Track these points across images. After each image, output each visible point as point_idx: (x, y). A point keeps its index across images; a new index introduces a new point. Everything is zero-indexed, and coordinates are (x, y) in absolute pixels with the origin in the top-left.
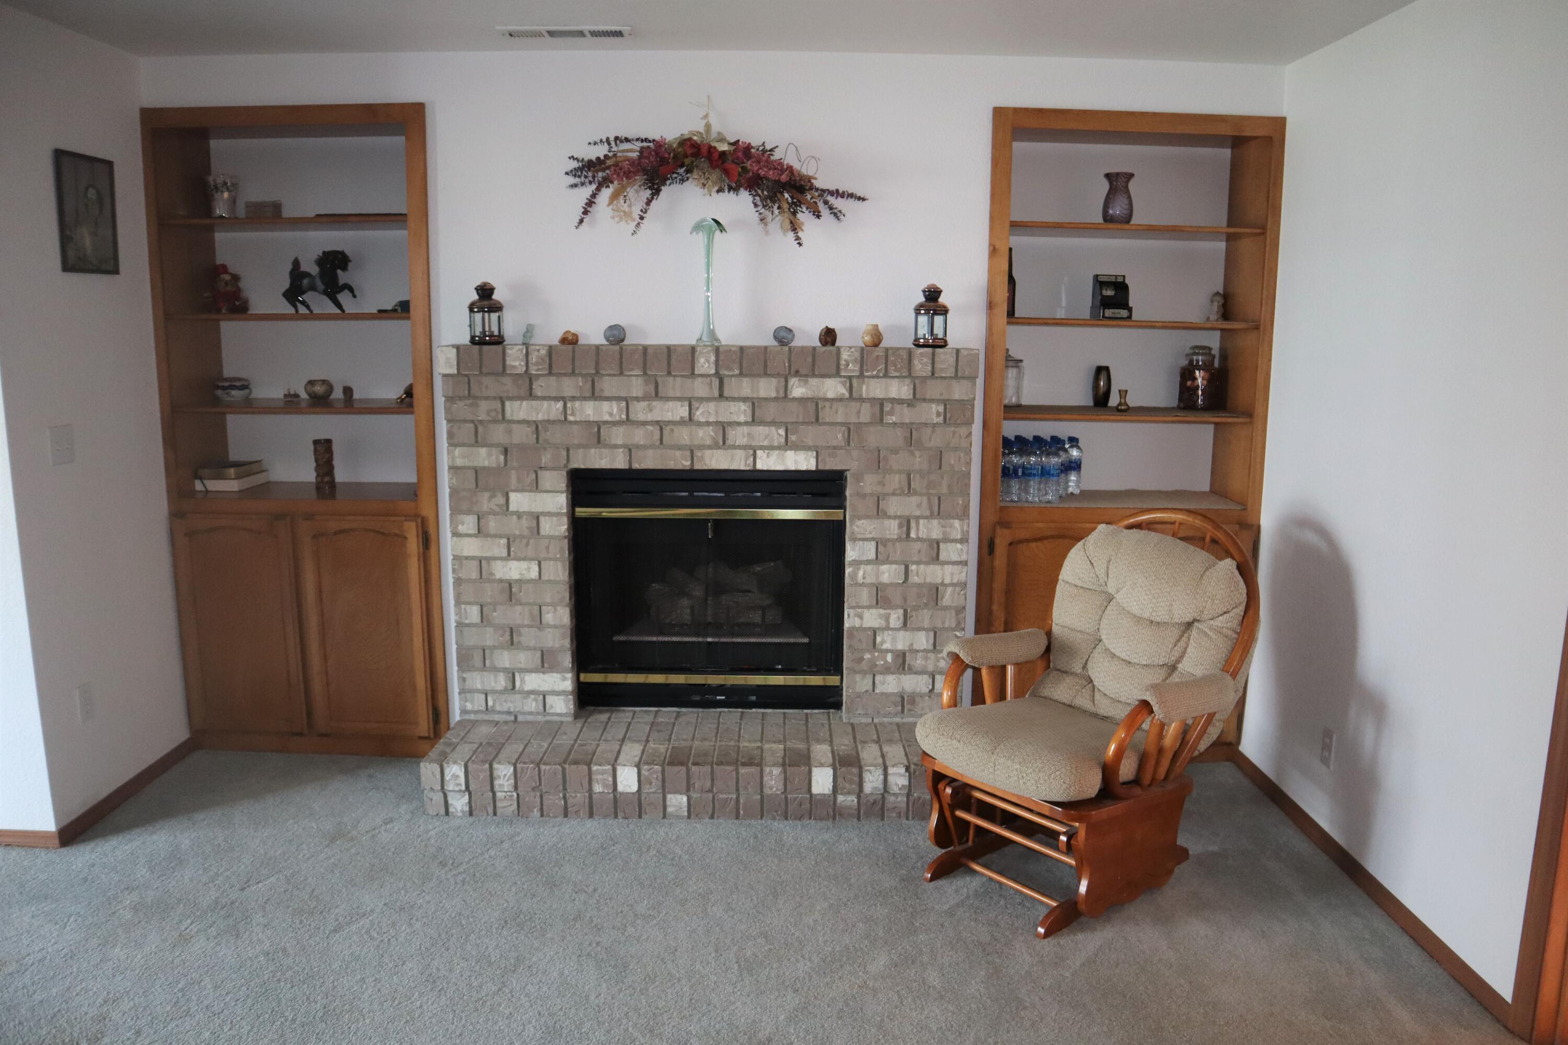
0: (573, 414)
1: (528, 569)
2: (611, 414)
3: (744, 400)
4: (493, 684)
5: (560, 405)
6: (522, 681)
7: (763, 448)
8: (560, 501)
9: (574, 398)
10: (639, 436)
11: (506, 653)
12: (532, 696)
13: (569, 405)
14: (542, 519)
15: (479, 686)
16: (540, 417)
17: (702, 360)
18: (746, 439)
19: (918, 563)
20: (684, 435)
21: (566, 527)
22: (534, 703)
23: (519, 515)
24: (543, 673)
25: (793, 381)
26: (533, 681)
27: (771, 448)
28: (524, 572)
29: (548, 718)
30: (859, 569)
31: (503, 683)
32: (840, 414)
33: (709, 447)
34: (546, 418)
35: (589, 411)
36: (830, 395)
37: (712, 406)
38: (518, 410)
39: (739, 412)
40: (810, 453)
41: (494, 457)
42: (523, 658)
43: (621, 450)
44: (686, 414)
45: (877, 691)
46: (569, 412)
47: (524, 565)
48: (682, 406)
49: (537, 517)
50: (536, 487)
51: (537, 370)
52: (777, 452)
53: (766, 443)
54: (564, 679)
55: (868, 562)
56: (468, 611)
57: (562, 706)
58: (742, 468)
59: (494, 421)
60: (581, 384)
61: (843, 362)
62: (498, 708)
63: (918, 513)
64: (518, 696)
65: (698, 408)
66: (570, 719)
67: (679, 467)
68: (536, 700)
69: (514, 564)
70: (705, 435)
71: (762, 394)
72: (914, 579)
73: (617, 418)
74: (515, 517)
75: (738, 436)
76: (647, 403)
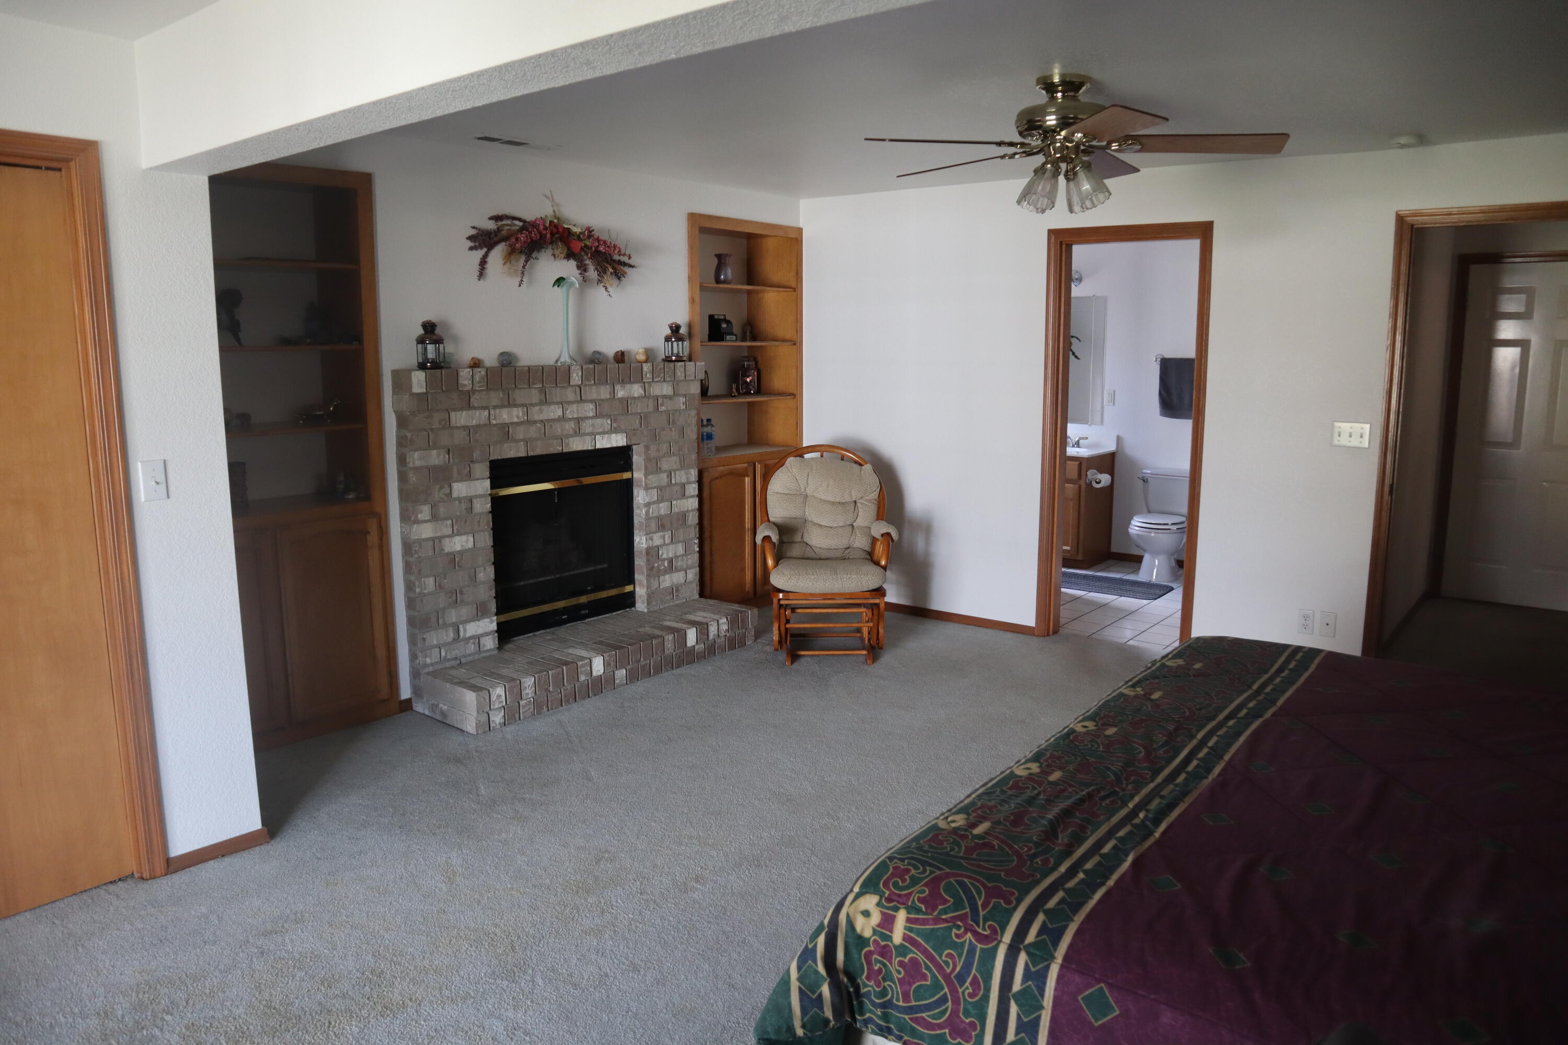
0: (495, 419)
1: (467, 541)
2: (518, 417)
3: (591, 401)
4: (445, 638)
5: (486, 413)
6: (465, 630)
7: (599, 433)
8: (484, 486)
9: (495, 407)
10: (533, 431)
11: (453, 610)
12: (472, 641)
13: (492, 412)
14: (475, 501)
15: (435, 642)
16: (474, 423)
17: (575, 375)
18: (591, 428)
19: (676, 499)
20: (558, 429)
21: (490, 504)
22: (473, 646)
23: (459, 499)
24: (478, 620)
25: (618, 387)
26: (473, 629)
27: (604, 433)
28: (464, 544)
29: (483, 655)
30: (650, 508)
31: (452, 635)
32: (638, 408)
33: (572, 436)
34: (478, 423)
35: (507, 415)
36: (636, 395)
37: (574, 407)
38: (461, 418)
39: (589, 409)
40: (623, 434)
41: (442, 457)
42: (465, 611)
43: (522, 443)
44: (560, 413)
45: (661, 587)
46: (492, 418)
47: (464, 538)
48: (559, 408)
49: (470, 500)
50: (469, 477)
51: (480, 387)
52: (606, 436)
53: (601, 430)
54: (492, 622)
55: (654, 503)
56: (427, 582)
57: (490, 643)
58: (590, 448)
59: (444, 428)
60: (502, 396)
61: (644, 373)
62: (449, 657)
63: (675, 467)
64: (462, 643)
65: (567, 409)
66: (496, 652)
67: (556, 452)
68: (474, 643)
69: (457, 539)
70: (570, 426)
71: (603, 397)
72: (675, 510)
73: (522, 420)
74: (457, 502)
75: (587, 426)
76: (539, 407)
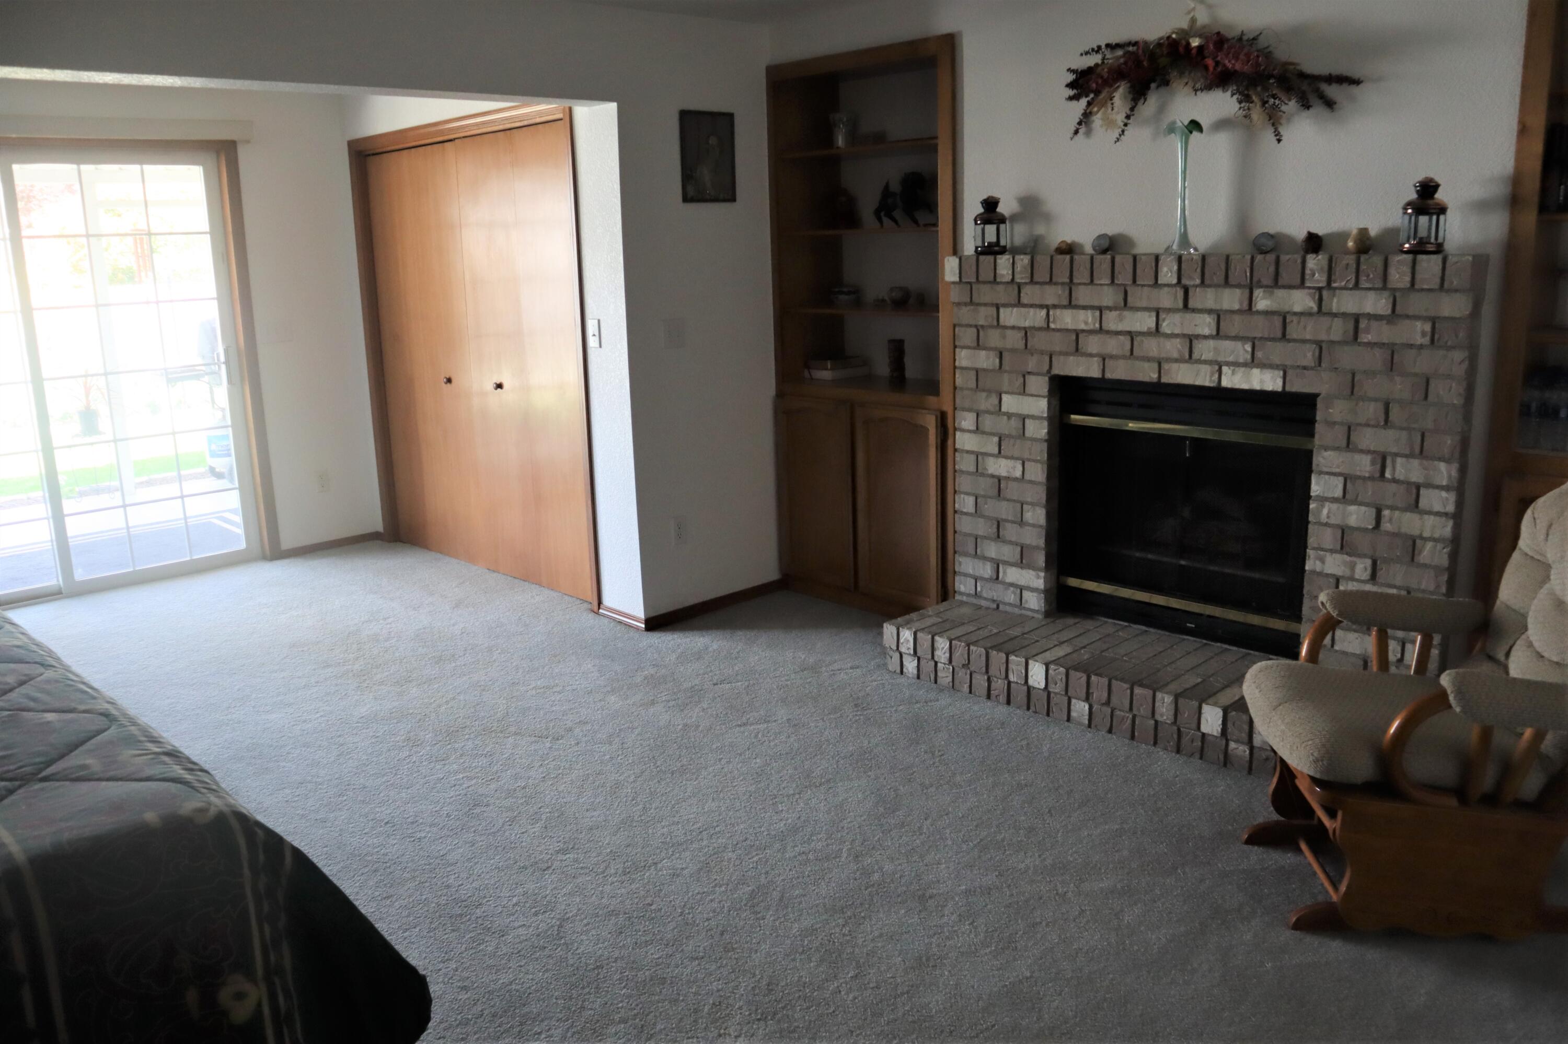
0: (1054, 322)
1: (1014, 468)
2: (1086, 323)
3: (1210, 311)
4: (982, 572)
5: (1043, 313)
6: (1005, 572)
7: (1228, 364)
8: (1040, 406)
9: (1055, 307)
10: (1113, 346)
11: (993, 543)
12: (1012, 589)
13: (1051, 313)
14: (1027, 421)
15: (971, 572)
16: (1027, 324)
17: (1165, 269)
18: (1212, 353)
19: (1393, 508)
20: (1152, 347)
21: (1046, 431)
22: (1013, 596)
23: (1009, 415)
24: (1022, 568)
25: (1258, 293)
26: (1012, 575)
27: (1235, 364)
28: (1011, 470)
29: (1024, 612)
30: (1323, 506)
31: (989, 571)
32: (1308, 330)
33: (1176, 361)
34: (1032, 325)
35: (1068, 319)
36: (1297, 308)
37: (1177, 317)
38: (1010, 317)
39: (1204, 325)
40: (1276, 372)
41: (991, 359)
42: (1008, 552)
43: (1096, 359)
44: (1153, 325)
45: (1336, 648)
46: (1051, 319)
47: (1010, 463)
48: (1150, 316)
49: (1023, 418)
50: (1023, 391)
51: (1022, 278)
52: (1243, 369)
53: (1231, 359)
54: (1038, 577)
55: (1334, 500)
56: (966, 501)
57: (1034, 602)
58: (1207, 383)
59: (991, 327)
60: (1060, 292)
61: (1308, 272)
62: (985, 595)
63: (1394, 450)
64: (1000, 587)
65: (1164, 320)
66: (1040, 616)
67: (1147, 379)
68: (1014, 593)
69: (1003, 462)
70: (1173, 348)
71: (1226, 306)
72: (1386, 526)
73: (1091, 327)
74: (1005, 417)
75: (1205, 350)
76: (1118, 312)
